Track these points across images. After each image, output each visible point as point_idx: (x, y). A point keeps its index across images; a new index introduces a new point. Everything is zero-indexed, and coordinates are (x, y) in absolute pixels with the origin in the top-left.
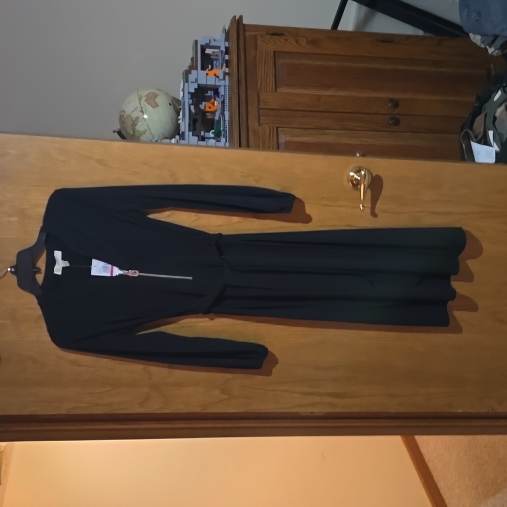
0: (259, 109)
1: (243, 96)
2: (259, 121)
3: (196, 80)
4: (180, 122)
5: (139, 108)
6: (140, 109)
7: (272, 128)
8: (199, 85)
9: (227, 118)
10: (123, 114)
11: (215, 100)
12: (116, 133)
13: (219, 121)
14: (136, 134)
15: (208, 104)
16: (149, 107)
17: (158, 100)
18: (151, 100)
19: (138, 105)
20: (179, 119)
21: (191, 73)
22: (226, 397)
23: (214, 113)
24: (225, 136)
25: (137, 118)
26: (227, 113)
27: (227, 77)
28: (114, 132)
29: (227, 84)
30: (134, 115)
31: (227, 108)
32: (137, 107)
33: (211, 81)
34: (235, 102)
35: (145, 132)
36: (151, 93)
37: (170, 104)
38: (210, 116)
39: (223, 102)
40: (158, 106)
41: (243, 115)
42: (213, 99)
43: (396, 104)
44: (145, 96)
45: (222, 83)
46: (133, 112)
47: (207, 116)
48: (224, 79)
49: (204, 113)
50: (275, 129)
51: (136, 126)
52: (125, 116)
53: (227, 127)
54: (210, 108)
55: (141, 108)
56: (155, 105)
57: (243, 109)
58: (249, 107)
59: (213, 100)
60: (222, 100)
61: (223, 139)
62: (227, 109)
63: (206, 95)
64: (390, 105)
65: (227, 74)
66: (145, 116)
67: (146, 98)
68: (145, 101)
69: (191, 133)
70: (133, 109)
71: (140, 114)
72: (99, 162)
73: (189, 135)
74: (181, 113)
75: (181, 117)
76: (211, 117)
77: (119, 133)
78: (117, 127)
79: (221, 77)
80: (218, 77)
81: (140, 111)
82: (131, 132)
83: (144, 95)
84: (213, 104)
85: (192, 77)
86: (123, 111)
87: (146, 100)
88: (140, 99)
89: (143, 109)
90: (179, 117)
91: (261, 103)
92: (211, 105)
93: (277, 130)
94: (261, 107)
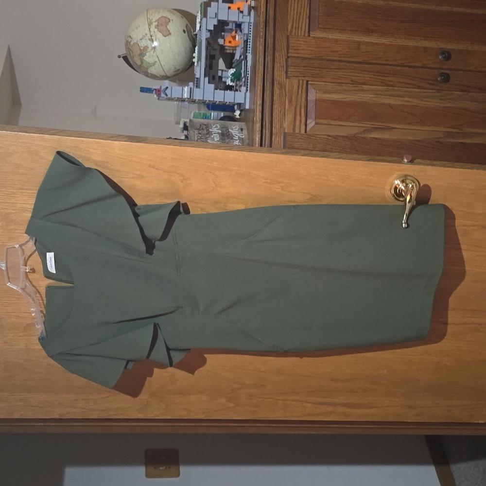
0: (288, 57)
1: (270, 41)
2: (286, 73)
3: (216, 15)
4: (195, 60)
5: (149, 36)
6: (150, 38)
7: (301, 82)
8: (219, 21)
9: (249, 63)
10: (130, 40)
11: (236, 32)
12: (121, 59)
13: (240, 62)
14: (144, 65)
15: (228, 38)
16: (160, 35)
17: (171, 27)
18: (163, 26)
19: (148, 32)
20: (194, 57)
21: (210, 6)
23: (234, 48)
24: (246, 85)
25: (146, 48)
26: (250, 57)
27: (252, 12)
28: (119, 57)
29: (252, 21)
30: (143, 44)
31: (250, 49)
32: (146, 34)
33: (234, 17)
34: (261, 48)
35: (154, 64)
36: (162, 17)
37: (184, 32)
38: (230, 49)
39: (246, 42)
40: (170, 34)
41: (269, 65)
42: (234, 32)
43: (447, 55)
44: (156, 21)
45: (246, 19)
46: (141, 39)
47: (226, 50)
48: (249, 14)
49: (222, 47)
50: (305, 82)
51: (144, 56)
52: (132, 43)
53: (249, 73)
54: (230, 42)
55: (151, 36)
56: (167, 34)
57: (269, 58)
58: (277, 54)
60: (245, 39)
61: (243, 89)
62: (250, 51)
63: (225, 27)
64: (440, 57)
65: (253, 7)
66: (155, 44)
67: (157, 23)
68: (156, 28)
69: (207, 79)
70: (141, 37)
71: (149, 43)
73: (204, 81)
74: (197, 48)
76: (231, 51)
77: (126, 59)
78: (123, 52)
79: (246, 12)
80: (242, 12)
81: (149, 40)
82: (139, 63)
83: (154, 20)
84: (234, 38)
85: (211, 11)
86: (130, 36)
87: (157, 27)
88: (150, 25)
89: (152, 38)
90: (194, 55)
91: (290, 51)
92: (231, 40)
93: (307, 84)
94: (290, 55)
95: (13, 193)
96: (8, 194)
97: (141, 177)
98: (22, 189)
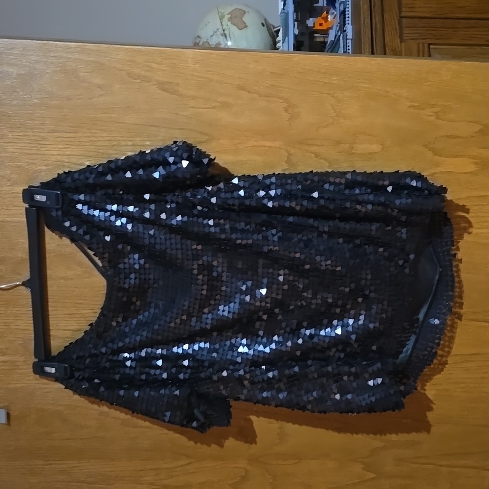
0: (401, 17)
2: (401, 37)
5: (221, 31)
6: (223, 32)
7: (421, 45)
9: (350, 35)
10: (198, 40)
11: (328, 12)
13: (336, 41)
15: (319, 20)
16: (234, 29)
17: (247, 19)
18: (238, 19)
19: (219, 26)
20: (279, 41)
22: (372, 475)
23: (325, 33)
25: (218, 45)
26: (349, 28)
30: (214, 41)
31: (349, 20)
32: (218, 29)
36: (236, 9)
37: (263, 25)
38: (320, 37)
39: (343, 13)
40: (246, 27)
41: (378, 26)
42: (325, 12)
44: (229, 14)
46: (212, 36)
47: (316, 37)
49: (312, 32)
50: (426, 46)
52: (201, 43)
54: (321, 25)
55: (224, 30)
56: (243, 26)
57: (377, 19)
58: (386, 16)
59: (325, 14)
60: (342, 9)
62: (350, 22)
63: (315, 5)
66: (229, 44)
67: (230, 16)
68: (229, 21)
70: (211, 33)
71: (222, 39)
74: (280, 35)
75: (280, 38)
76: (322, 40)
81: (222, 35)
83: (226, 13)
84: (326, 19)
86: (199, 36)
87: (230, 19)
88: (221, 18)
89: (225, 32)
90: (278, 39)
91: (404, 9)
92: (323, 22)
93: (429, 48)
94: (403, 14)
98: (56, 132)
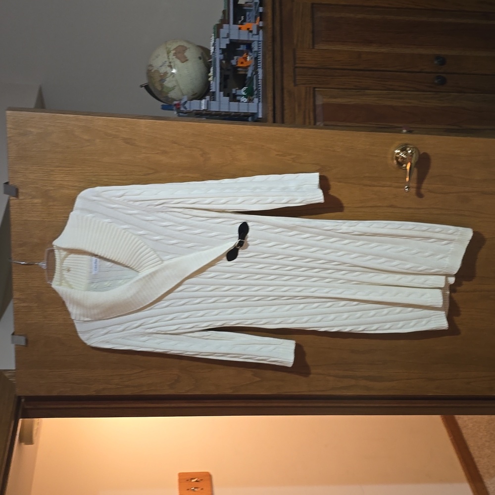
0: (296, 67)
1: (278, 53)
2: (295, 81)
3: (228, 35)
4: (210, 79)
5: (168, 63)
7: (308, 89)
8: (231, 40)
9: (260, 77)
10: (151, 68)
11: (247, 54)
12: (143, 88)
13: (251, 78)
14: (165, 90)
15: (240, 59)
16: (178, 62)
17: (187, 54)
18: (180, 54)
19: (166, 60)
20: (210, 77)
21: (222, 28)
22: (258, 379)
23: (246, 68)
24: (258, 97)
25: (166, 73)
26: (260, 71)
27: (261, 32)
28: (141, 86)
29: (261, 39)
30: (163, 70)
31: (260, 65)
32: (166, 62)
33: (244, 36)
34: (269, 60)
35: (173, 88)
36: (179, 46)
37: (200, 58)
38: (242, 71)
39: (256, 59)
40: (187, 60)
41: (278, 75)
42: (245, 54)
43: (442, 61)
44: (174, 49)
45: (255, 38)
46: (161, 66)
47: (239, 71)
48: (258, 34)
49: (235, 68)
50: (312, 90)
51: (163, 82)
52: (153, 71)
53: (261, 86)
54: (242, 63)
55: (170, 63)
56: (184, 60)
57: (278, 69)
58: (285, 65)
59: (245, 55)
60: (256, 56)
61: (256, 100)
62: (261, 67)
63: (237, 49)
64: (436, 62)
65: (261, 28)
66: (174, 71)
67: (175, 51)
68: (174, 55)
69: (222, 93)
70: (160, 64)
71: (168, 69)
72: (127, 141)
73: (220, 95)
74: (212, 70)
75: (211, 74)
76: (243, 73)
77: (147, 87)
78: (145, 81)
79: (255, 32)
80: (251, 31)
81: (168, 66)
82: (159, 88)
84: (245, 59)
85: (224, 32)
86: (151, 66)
87: (175, 54)
88: (168, 53)
89: (172, 64)
90: (210, 74)
91: (297, 62)
92: (243, 61)
93: (314, 91)
94: (297, 65)
95: (52, 171)
96: (47, 172)
97: (164, 153)
